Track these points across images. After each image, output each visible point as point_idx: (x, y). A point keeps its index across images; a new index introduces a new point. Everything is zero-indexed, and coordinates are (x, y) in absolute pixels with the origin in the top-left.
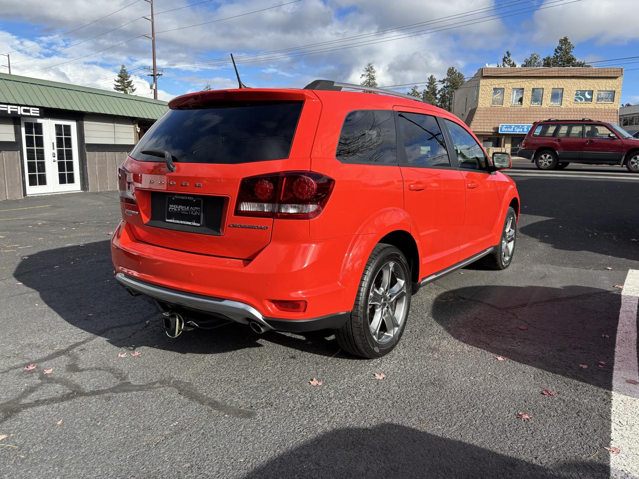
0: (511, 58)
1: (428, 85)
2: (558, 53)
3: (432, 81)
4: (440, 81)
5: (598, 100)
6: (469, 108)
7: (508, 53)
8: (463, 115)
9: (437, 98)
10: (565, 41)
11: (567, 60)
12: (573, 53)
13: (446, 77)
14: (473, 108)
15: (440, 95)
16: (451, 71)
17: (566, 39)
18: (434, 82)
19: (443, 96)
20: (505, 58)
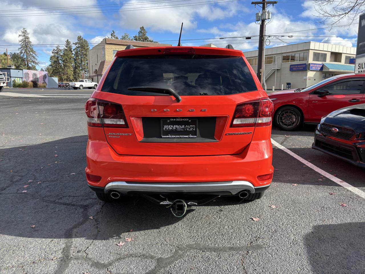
0: (115, 34)
1: (66, 45)
2: (140, 34)
3: (68, 43)
4: (74, 44)
6: (100, 61)
7: (113, 31)
8: (96, 64)
9: (73, 54)
10: (142, 28)
11: (145, 38)
12: (147, 35)
13: (77, 41)
14: (102, 61)
15: (75, 52)
16: (79, 38)
17: (143, 28)
18: (70, 44)
19: (77, 53)
20: (112, 34)
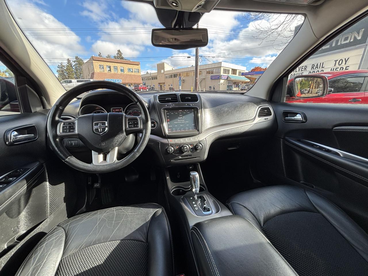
1: (67, 62)
2: (118, 55)
3: (69, 60)
4: (73, 61)
5: (135, 72)
6: (90, 72)
7: (100, 53)
8: (88, 75)
9: (73, 69)
11: (121, 57)
12: (123, 56)
13: (75, 60)
14: (93, 72)
16: (77, 58)
17: (119, 50)
19: (76, 68)
20: (99, 55)
